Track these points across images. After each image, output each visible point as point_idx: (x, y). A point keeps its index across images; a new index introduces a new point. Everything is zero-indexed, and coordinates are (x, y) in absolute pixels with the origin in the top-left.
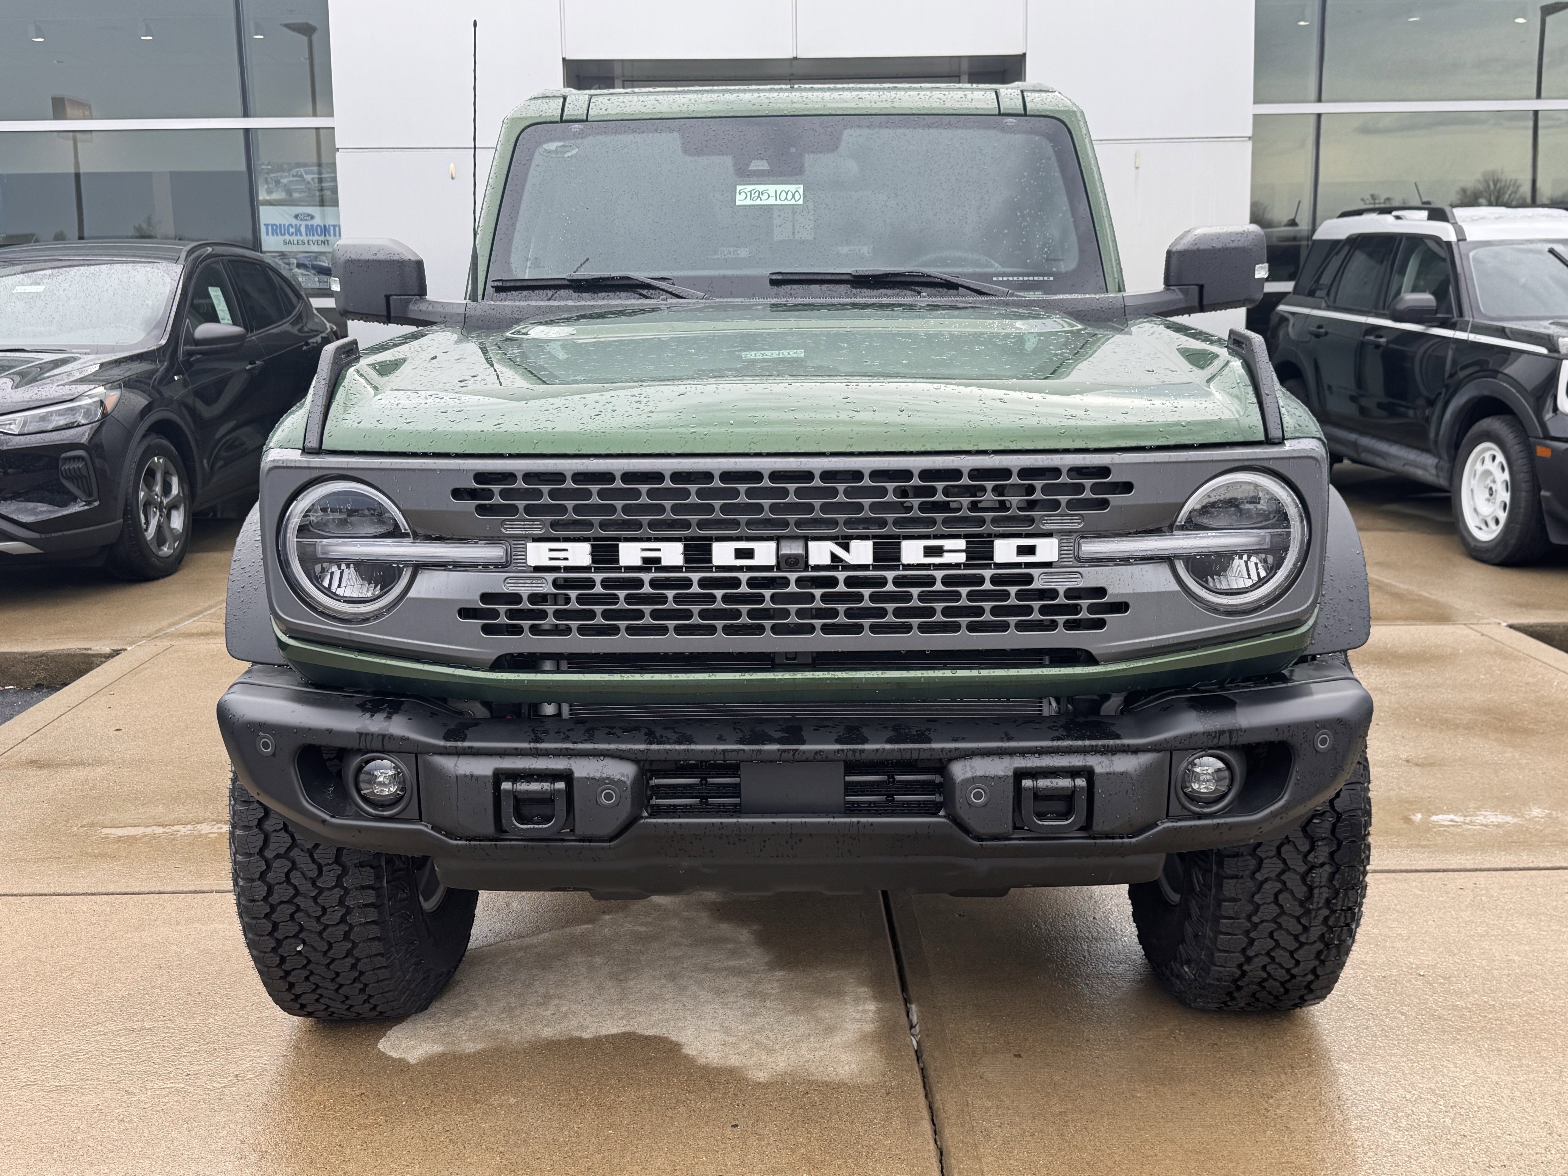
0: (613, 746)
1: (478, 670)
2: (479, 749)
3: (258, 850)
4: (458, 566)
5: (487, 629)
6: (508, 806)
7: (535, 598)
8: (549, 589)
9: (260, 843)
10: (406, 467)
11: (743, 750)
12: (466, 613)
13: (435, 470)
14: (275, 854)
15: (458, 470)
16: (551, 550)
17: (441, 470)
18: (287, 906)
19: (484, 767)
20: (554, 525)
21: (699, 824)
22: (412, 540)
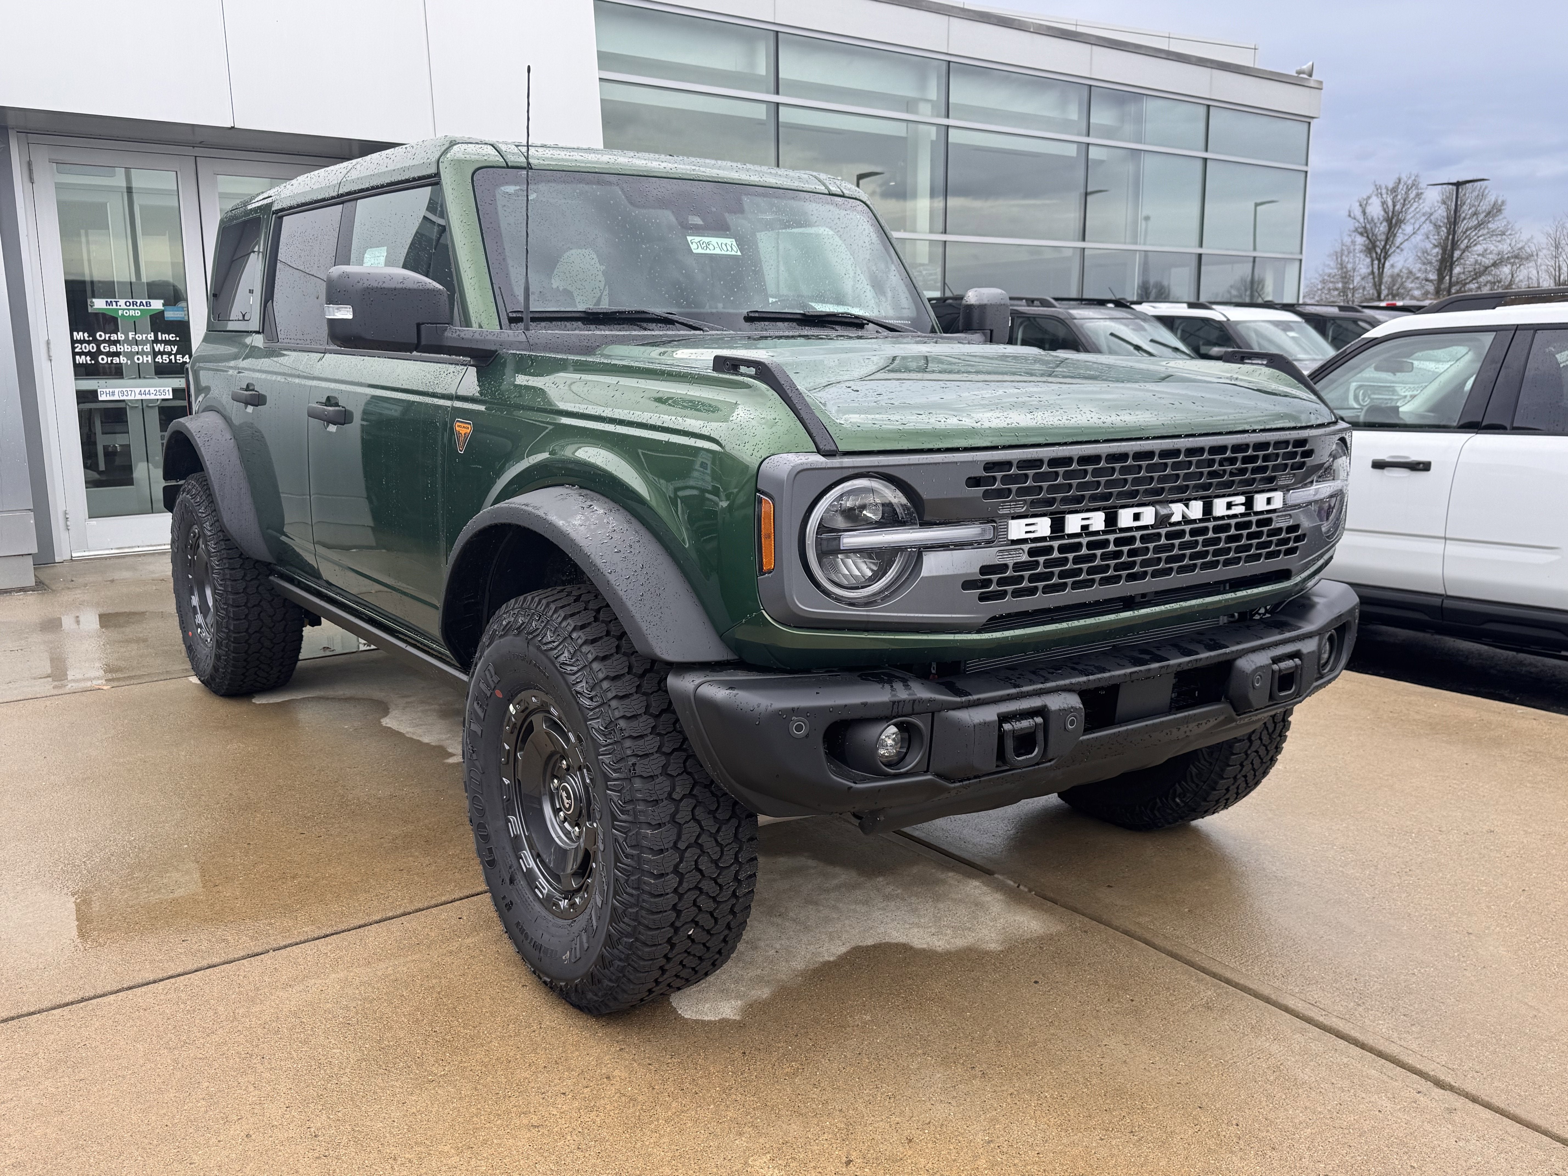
0: (1067, 682)
1: (969, 633)
2: (984, 699)
3: (672, 845)
4: (960, 545)
5: (983, 598)
6: (1010, 744)
7: (1018, 566)
8: (1025, 557)
9: (674, 837)
10: (932, 461)
11: (1141, 671)
12: (968, 585)
13: (956, 463)
14: (687, 844)
15: (971, 462)
16: (1027, 525)
17: (961, 462)
18: (692, 892)
19: (989, 714)
20: (1033, 503)
21: (1107, 735)
22: (918, 526)
